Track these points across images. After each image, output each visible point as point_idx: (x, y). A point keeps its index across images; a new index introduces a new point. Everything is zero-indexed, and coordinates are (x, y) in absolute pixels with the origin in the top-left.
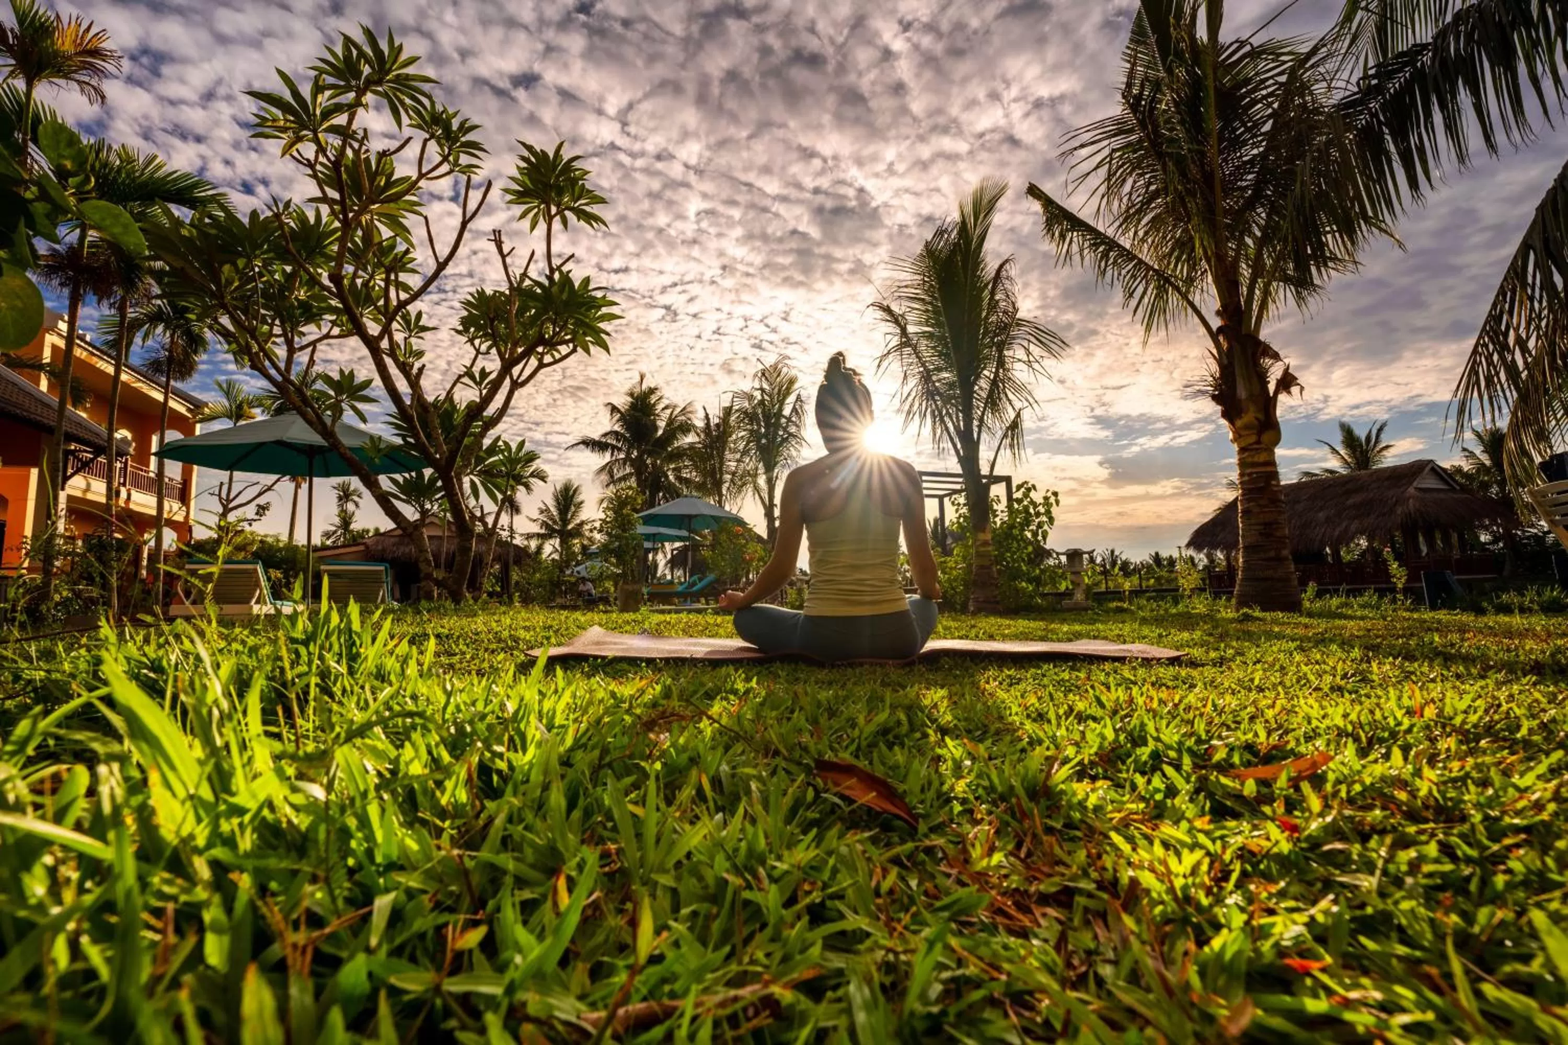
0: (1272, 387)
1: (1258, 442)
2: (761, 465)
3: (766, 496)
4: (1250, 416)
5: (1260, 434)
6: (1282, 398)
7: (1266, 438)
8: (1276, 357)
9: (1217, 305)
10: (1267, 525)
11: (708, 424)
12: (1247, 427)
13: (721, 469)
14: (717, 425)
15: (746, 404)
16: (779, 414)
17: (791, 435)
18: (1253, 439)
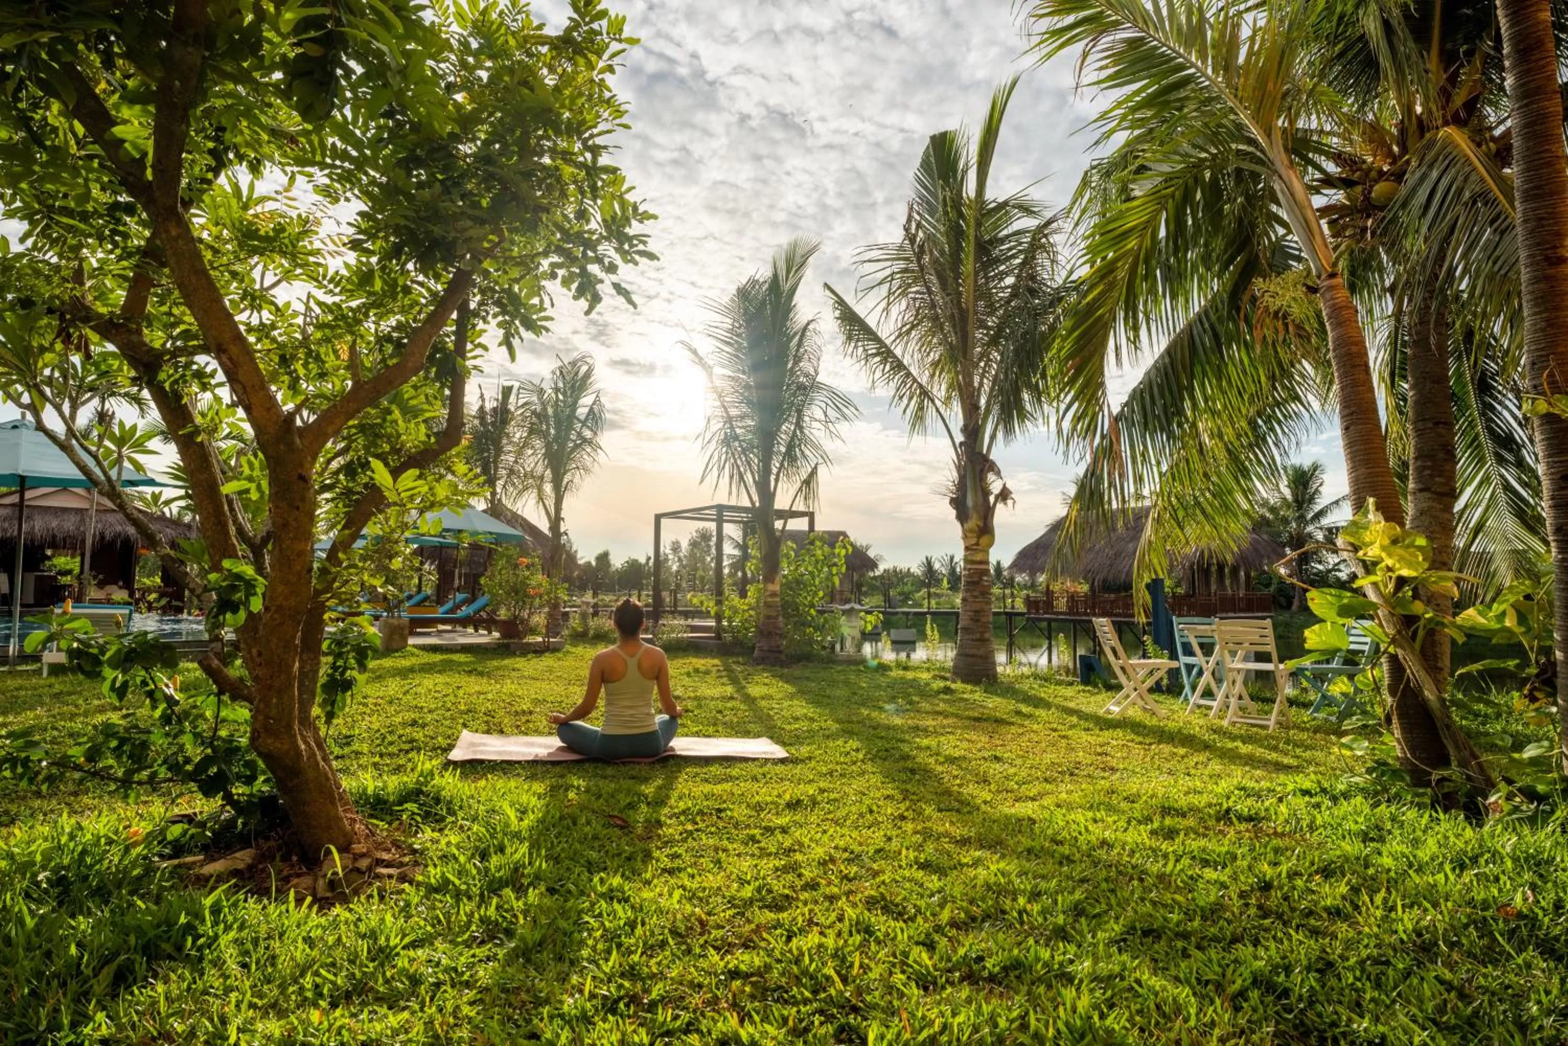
0: (992, 499)
1: (977, 544)
2: (548, 472)
3: (551, 503)
4: (973, 522)
5: (979, 537)
6: (1000, 506)
7: (984, 540)
8: (998, 474)
9: (961, 423)
10: (976, 612)
11: (482, 408)
12: (971, 531)
13: (495, 462)
14: (494, 410)
15: (535, 399)
16: (572, 416)
17: (585, 440)
18: (974, 541)
